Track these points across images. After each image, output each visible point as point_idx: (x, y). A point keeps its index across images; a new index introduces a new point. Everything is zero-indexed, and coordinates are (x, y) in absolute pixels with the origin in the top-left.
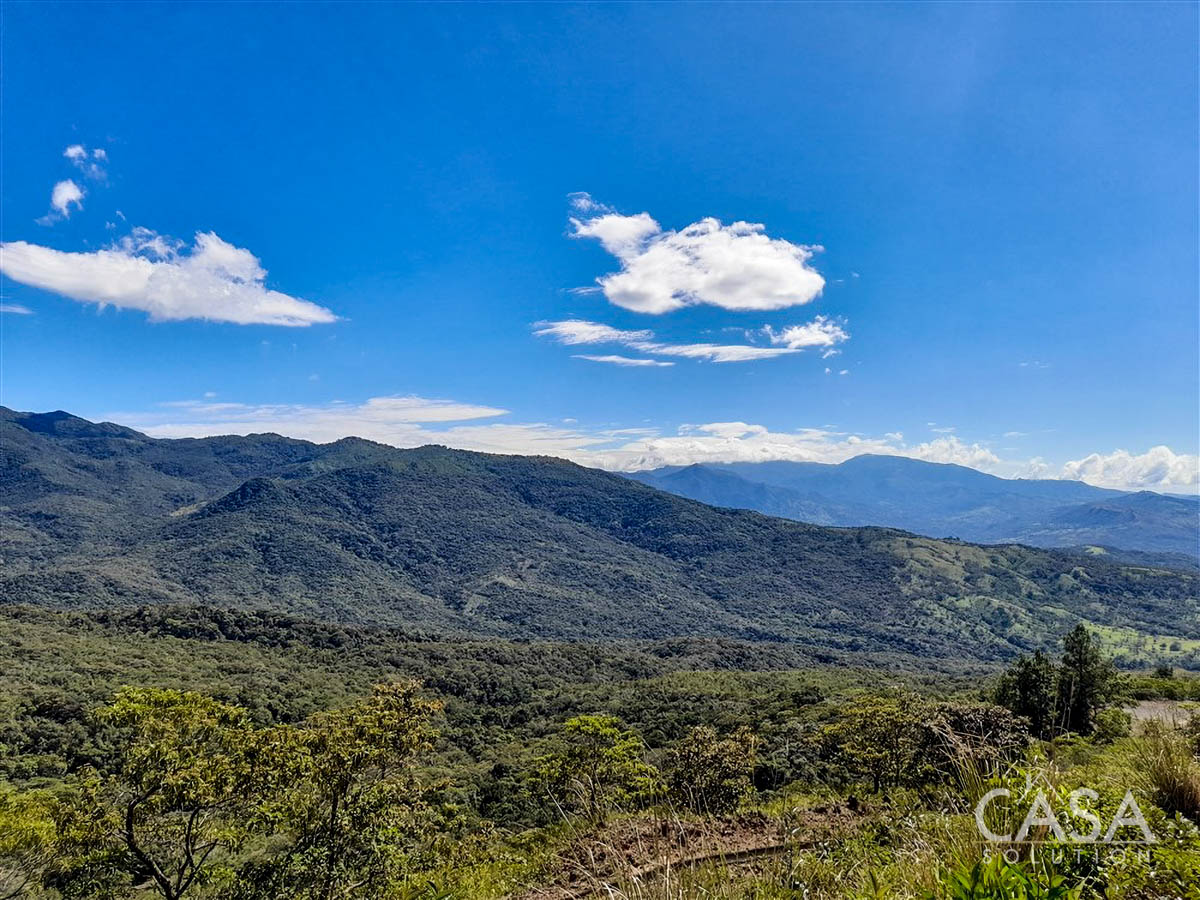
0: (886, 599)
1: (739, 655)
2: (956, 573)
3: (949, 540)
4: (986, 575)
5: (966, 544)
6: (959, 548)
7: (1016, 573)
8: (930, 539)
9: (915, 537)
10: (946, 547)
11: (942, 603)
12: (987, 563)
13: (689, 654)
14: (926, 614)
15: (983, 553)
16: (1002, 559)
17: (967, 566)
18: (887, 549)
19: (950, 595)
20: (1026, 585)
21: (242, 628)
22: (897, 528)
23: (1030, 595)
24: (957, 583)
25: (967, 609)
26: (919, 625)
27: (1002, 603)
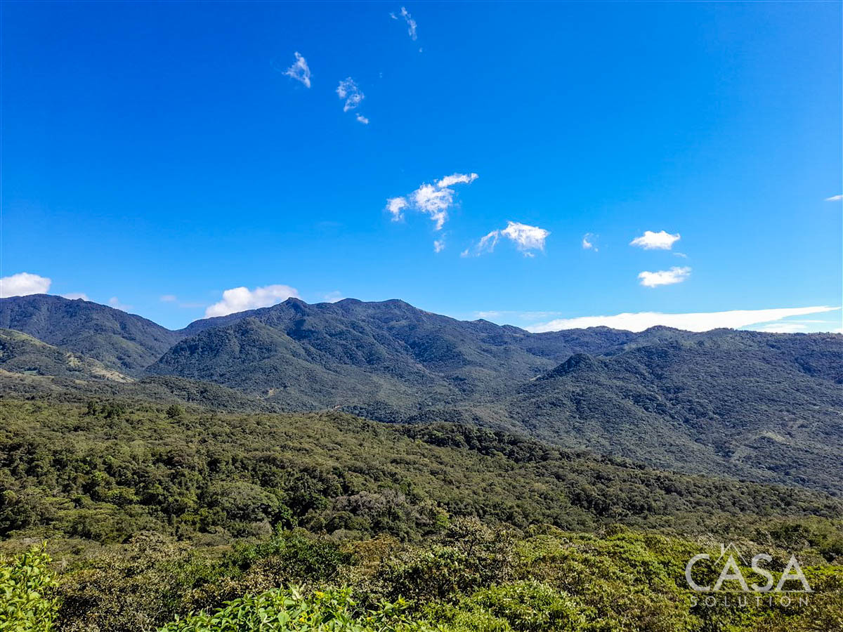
21: (480, 441)
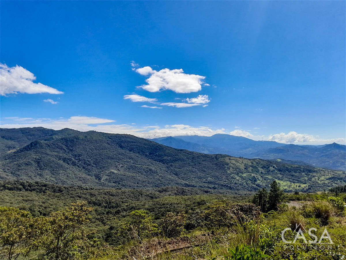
0: (223, 175)
1: (182, 191)
2: (242, 167)
3: (240, 158)
4: (250, 167)
5: (245, 159)
6: (243, 160)
7: (258, 167)
8: (235, 157)
9: (231, 157)
10: (239, 159)
11: (238, 175)
12: (250, 164)
13: (168, 191)
14: (234, 178)
15: (249, 161)
16: (254, 163)
17: (245, 165)
18: (223, 160)
19: (241, 173)
20: (261, 170)
21: (30, 187)
22: (226, 154)
23: (262, 173)
24: (242, 169)
25: (245, 177)
26: (232, 182)
27: (254, 175)
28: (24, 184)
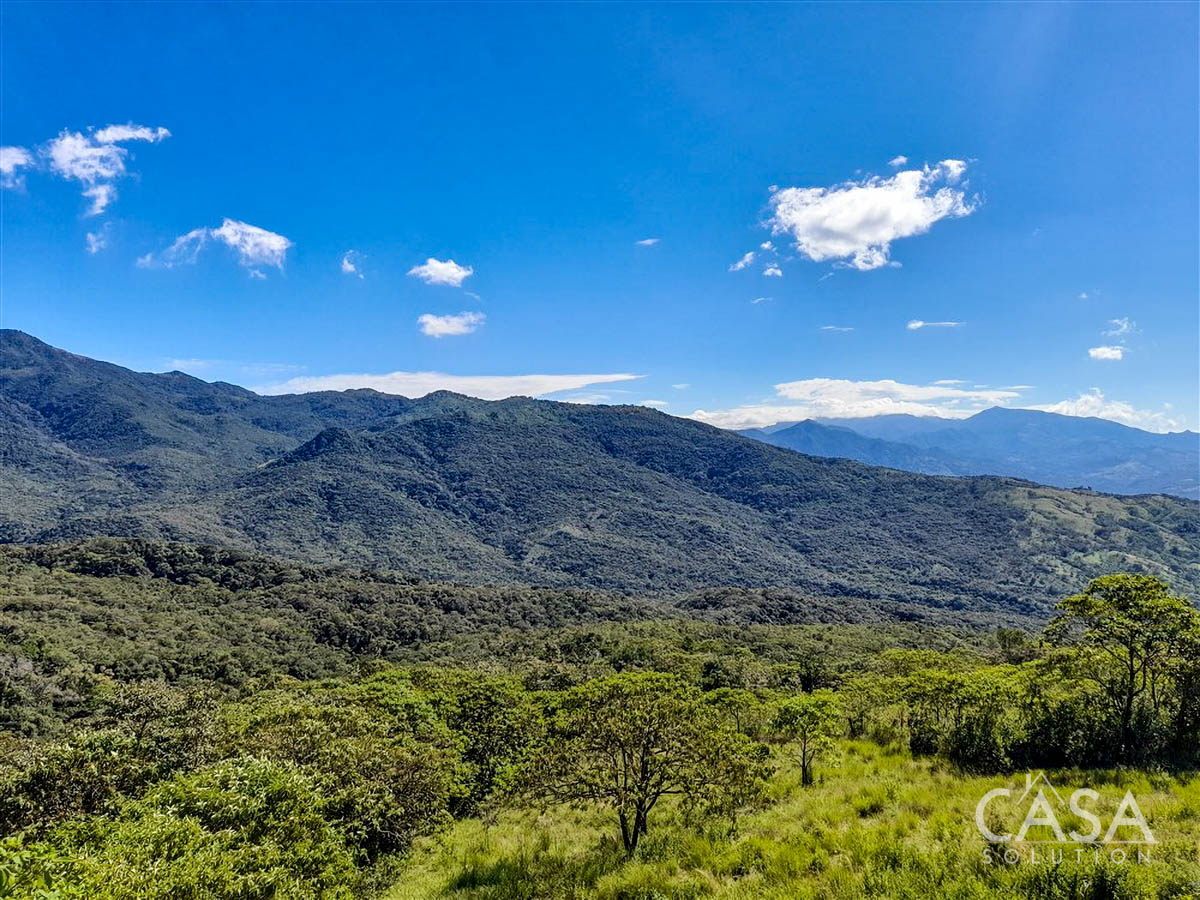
0: (1000, 555)
1: (785, 608)
2: (1085, 526)
3: (1079, 491)
4: (1122, 528)
5: (1100, 494)
6: (1090, 499)
7: (1158, 527)
8: (1057, 489)
9: (1039, 487)
10: (1075, 497)
11: (1067, 559)
12: (1124, 515)
13: (725, 606)
14: (1046, 571)
15: (1119, 505)
16: (1142, 511)
17: (1100, 518)
18: (1004, 500)
19: (1076, 550)
20: (1169, 539)
21: (173, 564)
22: (1018, 477)
23: (1175, 551)
24: (1086, 536)
25: (1096, 566)
26: (1037, 583)
27: (1141, 560)
28: (154, 551)
